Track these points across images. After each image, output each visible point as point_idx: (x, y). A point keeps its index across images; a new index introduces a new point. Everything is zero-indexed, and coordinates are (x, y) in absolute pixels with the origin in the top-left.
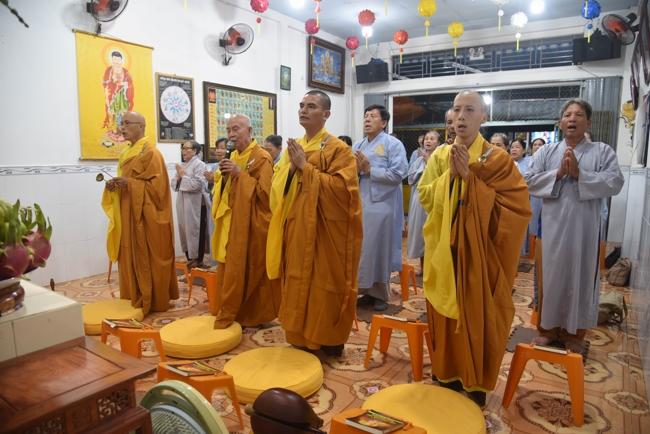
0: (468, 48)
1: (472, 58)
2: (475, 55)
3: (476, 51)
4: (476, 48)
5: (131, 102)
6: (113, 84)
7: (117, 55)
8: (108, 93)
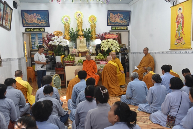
5: (183, 26)
6: (178, 21)
7: (180, 9)
8: (177, 25)
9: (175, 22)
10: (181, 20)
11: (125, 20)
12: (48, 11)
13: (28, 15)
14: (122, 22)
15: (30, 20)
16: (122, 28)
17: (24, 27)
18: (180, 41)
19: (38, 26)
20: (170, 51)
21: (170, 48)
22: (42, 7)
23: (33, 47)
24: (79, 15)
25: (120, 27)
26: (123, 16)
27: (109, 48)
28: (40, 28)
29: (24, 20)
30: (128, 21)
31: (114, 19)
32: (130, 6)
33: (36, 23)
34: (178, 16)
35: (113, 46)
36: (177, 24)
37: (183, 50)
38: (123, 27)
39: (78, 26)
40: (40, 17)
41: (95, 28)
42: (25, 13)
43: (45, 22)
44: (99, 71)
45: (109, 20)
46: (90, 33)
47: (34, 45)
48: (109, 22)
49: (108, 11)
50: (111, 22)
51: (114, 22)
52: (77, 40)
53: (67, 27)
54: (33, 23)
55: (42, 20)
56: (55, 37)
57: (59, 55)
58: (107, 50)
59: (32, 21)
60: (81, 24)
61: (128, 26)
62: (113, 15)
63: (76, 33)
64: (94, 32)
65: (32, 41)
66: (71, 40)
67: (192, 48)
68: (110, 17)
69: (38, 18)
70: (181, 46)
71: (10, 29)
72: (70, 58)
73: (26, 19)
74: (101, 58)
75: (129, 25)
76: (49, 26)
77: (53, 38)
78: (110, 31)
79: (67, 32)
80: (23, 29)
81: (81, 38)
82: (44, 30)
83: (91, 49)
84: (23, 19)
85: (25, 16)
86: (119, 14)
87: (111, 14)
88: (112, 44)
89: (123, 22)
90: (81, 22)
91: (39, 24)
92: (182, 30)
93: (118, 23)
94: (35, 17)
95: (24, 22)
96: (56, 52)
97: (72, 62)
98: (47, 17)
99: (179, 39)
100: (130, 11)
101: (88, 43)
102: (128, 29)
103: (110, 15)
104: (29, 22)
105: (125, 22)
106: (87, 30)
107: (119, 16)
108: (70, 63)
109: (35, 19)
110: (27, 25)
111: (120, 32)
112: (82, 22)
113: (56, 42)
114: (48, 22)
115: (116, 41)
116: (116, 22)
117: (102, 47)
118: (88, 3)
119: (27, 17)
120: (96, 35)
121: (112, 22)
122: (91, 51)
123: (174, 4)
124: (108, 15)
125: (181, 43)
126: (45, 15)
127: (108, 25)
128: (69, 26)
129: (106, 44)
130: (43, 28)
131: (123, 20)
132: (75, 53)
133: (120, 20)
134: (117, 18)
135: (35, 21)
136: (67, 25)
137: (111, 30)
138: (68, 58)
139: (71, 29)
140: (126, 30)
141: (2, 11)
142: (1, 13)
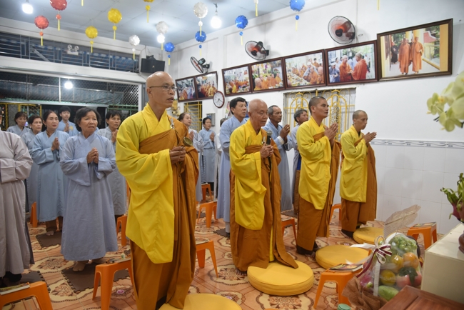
0: (68, 44)
1: (69, 52)
2: (72, 51)
3: (73, 48)
4: (74, 46)
71: (444, 73)
141: (365, 58)
142: (364, 62)
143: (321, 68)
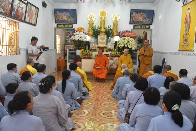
5: (189, 27)
6: (186, 21)
7: (189, 9)
8: (185, 26)
9: (184, 22)
10: (189, 20)
11: (148, 19)
12: (76, 9)
13: (60, 13)
14: (144, 21)
15: (61, 17)
16: (144, 27)
17: (56, 23)
18: (186, 42)
19: (67, 22)
20: (178, 52)
21: (178, 49)
22: (72, 6)
23: (67, 41)
24: (103, 13)
25: (143, 26)
26: (146, 15)
27: (124, 45)
28: (68, 25)
29: (56, 18)
30: (151, 20)
31: (136, 18)
32: (155, 5)
33: (66, 20)
34: (187, 16)
35: (129, 44)
36: (185, 24)
37: (187, 52)
38: (146, 26)
39: (101, 24)
40: (69, 15)
41: (117, 26)
42: (57, 11)
43: (73, 19)
44: (111, 66)
45: (131, 18)
46: (112, 30)
47: (68, 39)
48: (131, 20)
49: (131, 10)
50: (133, 21)
51: (137, 21)
52: (98, 36)
53: (91, 24)
54: (64, 20)
55: (70, 18)
56: (77, 33)
57: (79, 49)
58: (122, 47)
59: (63, 18)
60: (103, 22)
61: (151, 26)
62: (136, 14)
63: (98, 30)
64: (115, 29)
65: (67, 36)
66: (94, 36)
67: (194, 50)
68: (133, 16)
69: (67, 16)
70: (186, 48)
71: (35, 25)
72: (87, 52)
73: (57, 16)
74: (116, 54)
75: (152, 24)
76: (76, 23)
77: (74, 34)
78: (132, 30)
79: (91, 29)
80: (55, 25)
81: (102, 34)
82: (72, 26)
83: (110, 45)
84: (55, 16)
85: (57, 14)
86: (142, 13)
87: (134, 13)
88: (128, 42)
89: (146, 21)
90: (103, 20)
91: (68, 21)
92: (189, 31)
93: (140, 21)
94: (65, 14)
95: (56, 19)
96: (77, 46)
97: (88, 56)
98: (75, 15)
99: (186, 40)
100: (154, 10)
101: (108, 39)
102: (151, 28)
103: (132, 14)
104: (60, 19)
105: (148, 21)
106: (108, 27)
107: (142, 15)
108: (87, 57)
109: (65, 17)
110: (59, 22)
111: (146, 31)
112: (105, 20)
113: (77, 37)
114: (75, 19)
115: (133, 39)
116: (139, 21)
117: (118, 44)
118: (113, 3)
119: (59, 15)
120: (118, 32)
121: (135, 20)
122: (109, 47)
123: (184, 4)
124: (131, 14)
125: (186, 44)
126: (74, 13)
127: (130, 24)
128: (93, 24)
129: (122, 41)
130: (71, 25)
131: (146, 19)
132: (95, 48)
133: (143, 18)
134: (140, 17)
135: (65, 18)
136: (91, 23)
137: (133, 28)
138: (86, 52)
139: (94, 26)
140: (149, 29)
141: (23, 10)
142: (23, 11)
143: (10, 6)
